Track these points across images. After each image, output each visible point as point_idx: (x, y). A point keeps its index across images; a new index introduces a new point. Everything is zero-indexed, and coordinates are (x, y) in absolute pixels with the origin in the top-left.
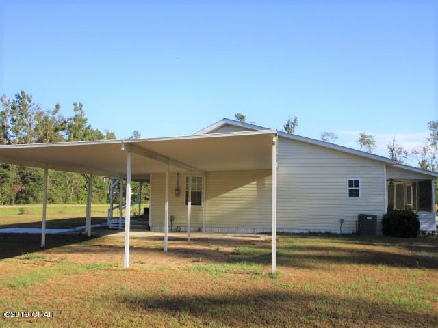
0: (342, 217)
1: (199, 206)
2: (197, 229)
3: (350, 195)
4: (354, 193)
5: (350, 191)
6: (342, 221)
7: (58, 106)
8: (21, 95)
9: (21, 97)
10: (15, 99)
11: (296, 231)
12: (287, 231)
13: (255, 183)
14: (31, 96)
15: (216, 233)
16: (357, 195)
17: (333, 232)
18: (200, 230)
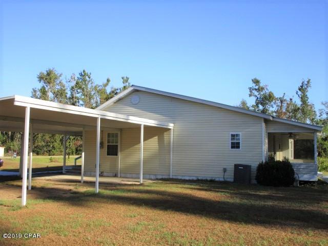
0: (225, 167)
1: (116, 156)
2: (114, 175)
3: (232, 147)
4: (236, 145)
5: (232, 143)
6: (225, 170)
7: (108, 81)
8: (83, 74)
9: (83, 75)
10: (79, 76)
11: (187, 178)
12: (180, 178)
13: (156, 137)
14: (90, 74)
15: (128, 178)
16: (238, 147)
17: (217, 179)
18: (116, 176)
